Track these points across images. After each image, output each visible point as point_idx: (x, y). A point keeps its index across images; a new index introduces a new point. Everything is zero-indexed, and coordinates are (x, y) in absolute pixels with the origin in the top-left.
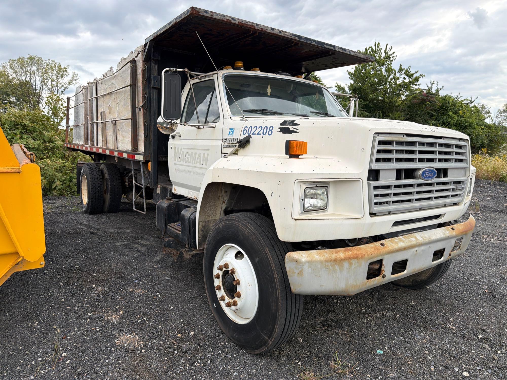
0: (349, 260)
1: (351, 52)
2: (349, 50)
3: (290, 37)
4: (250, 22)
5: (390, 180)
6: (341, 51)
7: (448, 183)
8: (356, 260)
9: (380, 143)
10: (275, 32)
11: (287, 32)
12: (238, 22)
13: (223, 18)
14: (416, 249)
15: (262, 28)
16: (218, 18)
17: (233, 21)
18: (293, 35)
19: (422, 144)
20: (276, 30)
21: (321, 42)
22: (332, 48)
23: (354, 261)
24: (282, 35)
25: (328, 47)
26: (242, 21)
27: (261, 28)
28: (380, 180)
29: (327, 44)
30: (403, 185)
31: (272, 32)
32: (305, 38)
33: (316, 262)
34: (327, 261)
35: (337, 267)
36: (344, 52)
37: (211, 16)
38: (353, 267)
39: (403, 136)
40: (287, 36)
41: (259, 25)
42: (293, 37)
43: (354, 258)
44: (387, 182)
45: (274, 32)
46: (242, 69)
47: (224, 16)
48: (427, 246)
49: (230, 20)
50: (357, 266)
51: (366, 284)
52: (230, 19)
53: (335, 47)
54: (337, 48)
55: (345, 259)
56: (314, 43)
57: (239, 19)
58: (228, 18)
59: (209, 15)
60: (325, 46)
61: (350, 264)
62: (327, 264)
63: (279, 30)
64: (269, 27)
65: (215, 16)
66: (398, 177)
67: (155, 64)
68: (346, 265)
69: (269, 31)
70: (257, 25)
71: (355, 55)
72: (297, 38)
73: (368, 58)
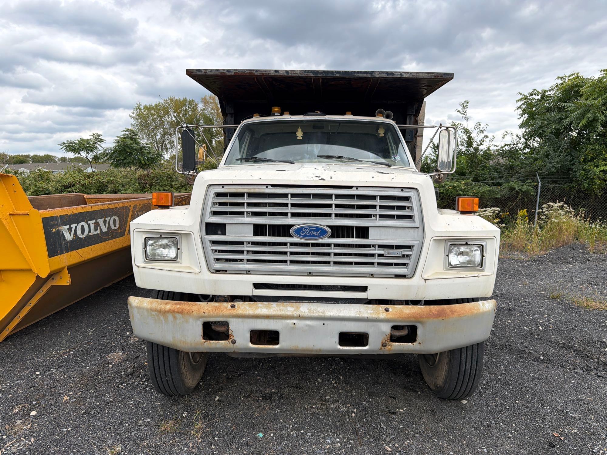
0: (173, 313)
1: (403, 74)
3: (301, 75)
4: (247, 70)
5: (243, 235)
6: (385, 76)
7: (367, 246)
8: (180, 315)
9: (219, 195)
10: (281, 73)
11: (297, 71)
12: (235, 73)
13: (218, 73)
14: (294, 321)
15: (264, 72)
16: (212, 73)
18: (305, 71)
20: (281, 71)
22: (369, 75)
23: (178, 316)
24: (290, 75)
25: (361, 75)
26: (239, 70)
27: (262, 73)
28: (227, 234)
30: (268, 243)
31: (277, 74)
33: (143, 308)
34: (152, 310)
35: (162, 318)
36: (391, 76)
37: (204, 74)
38: (178, 322)
39: (267, 187)
40: (296, 75)
41: (259, 70)
42: (305, 75)
43: (178, 312)
44: (237, 238)
45: (279, 74)
46: (276, 114)
47: (218, 70)
48: (321, 323)
49: (225, 73)
50: (183, 321)
51: (202, 344)
52: (225, 71)
53: (372, 73)
55: (169, 311)
56: (338, 75)
57: (235, 70)
58: (223, 71)
59: (203, 73)
60: (357, 75)
61: (175, 318)
62: (153, 313)
63: (285, 70)
64: (272, 70)
65: (208, 73)
67: (231, 117)
68: (170, 317)
69: (273, 74)
70: (257, 71)
71: (412, 77)
72: (311, 75)
73: (438, 76)
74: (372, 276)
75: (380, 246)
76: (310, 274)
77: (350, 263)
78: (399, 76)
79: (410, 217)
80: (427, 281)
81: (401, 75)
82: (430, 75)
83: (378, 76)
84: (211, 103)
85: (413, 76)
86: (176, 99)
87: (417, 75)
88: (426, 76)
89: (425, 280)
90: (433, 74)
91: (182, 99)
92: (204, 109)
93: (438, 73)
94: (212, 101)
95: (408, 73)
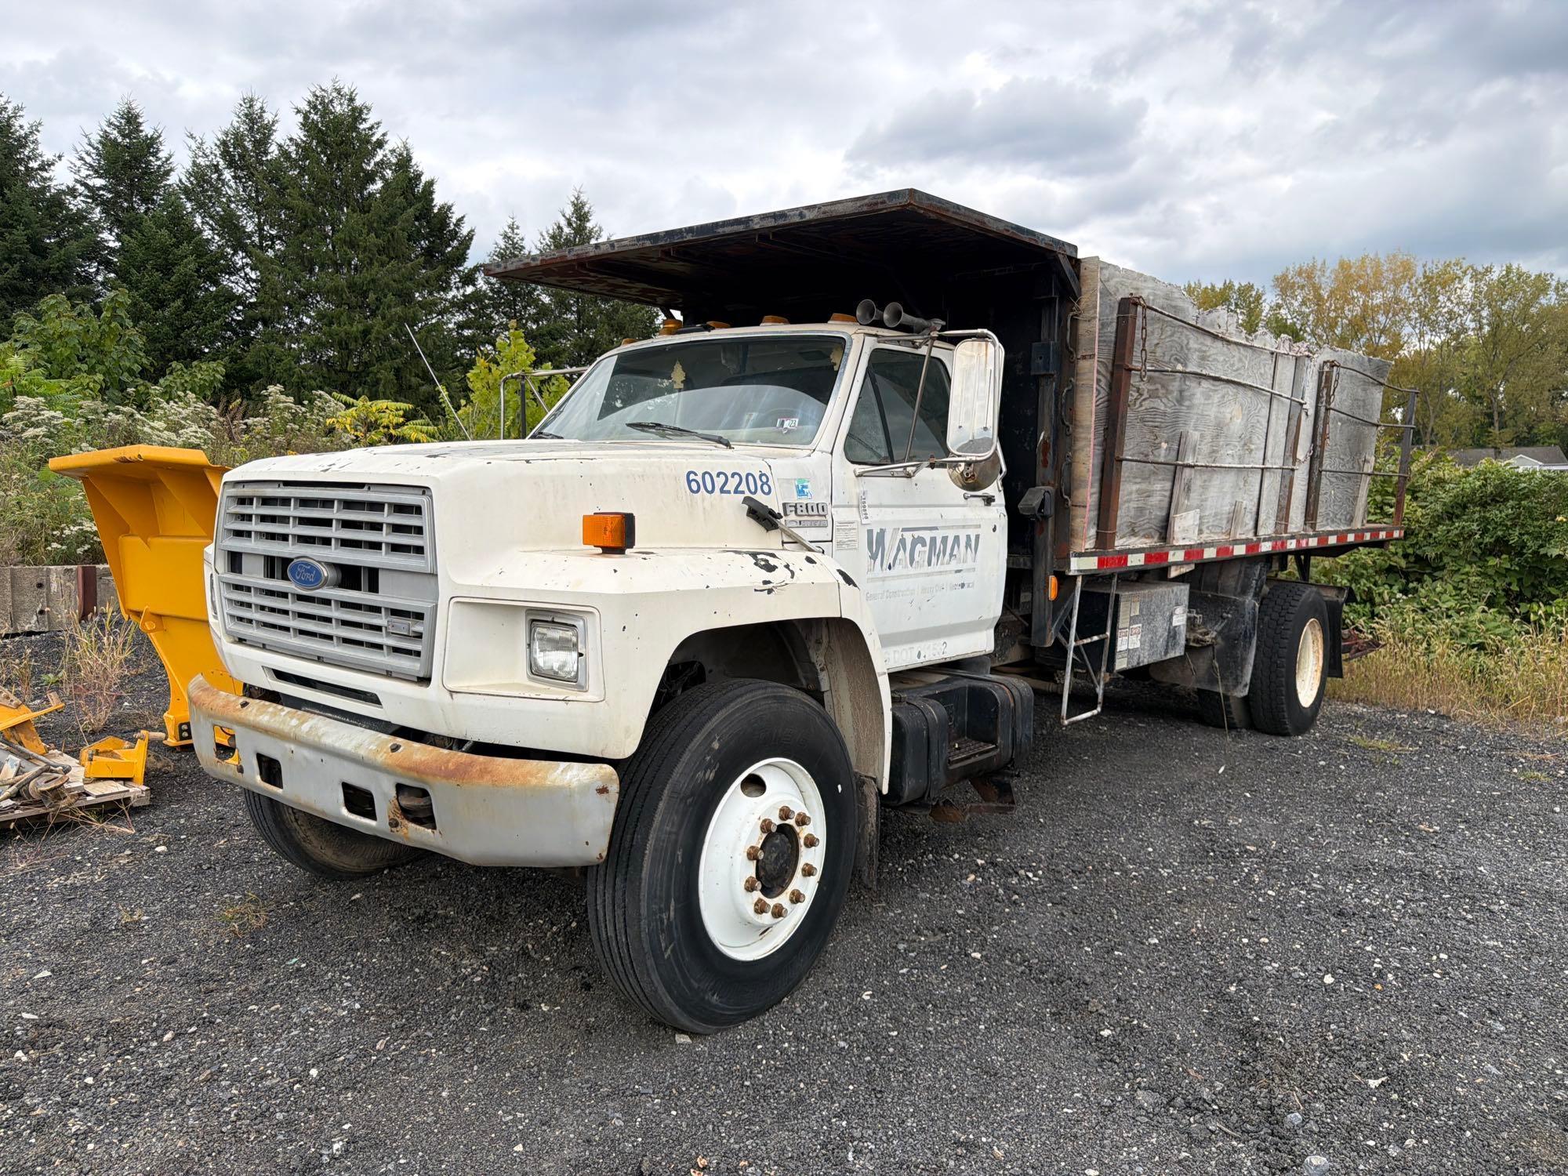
1: (805, 212)
2: (797, 209)
3: (633, 248)
5: (254, 575)
6: (771, 223)
7: (376, 610)
10: (604, 250)
17: (533, 264)
18: (638, 238)
19: (305, 502)
21: (706, 225)
22: (741, 228)
24: (616, 250)
25: (728, 230)
27: (578, 255)
28: (243, 572)
29: (725, 224)
32: (667, 233)
36: (781, 222)
40: (627, 248)
42: (639, 245)
54: (756, 220)
56: (689, 237)
59: (502, 269)
60: (720, 230)
66: (270, 574)
71: (823, 216)
72: (648, 244)
73: (876, 204)
74: (388, 674)
75: (395, 612)
76: (320, 660)
77: (359, 643)
78: (797, 219)
79: (419, 550)
80: (454, 695)
81: (801, 215)
82: (859, 204)
83: (757, 227)
84: (1302, 287)
85: (824, 213)
86: (1203, 286)
87: (833, 208)
88: (850, 209)
89: (451, 692)
90: (866, 201)
91: (1219, 286)
92: (1279, 306)
93: (875, 196)
94: (1302, 281)
95: (814, 207)
